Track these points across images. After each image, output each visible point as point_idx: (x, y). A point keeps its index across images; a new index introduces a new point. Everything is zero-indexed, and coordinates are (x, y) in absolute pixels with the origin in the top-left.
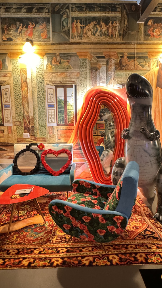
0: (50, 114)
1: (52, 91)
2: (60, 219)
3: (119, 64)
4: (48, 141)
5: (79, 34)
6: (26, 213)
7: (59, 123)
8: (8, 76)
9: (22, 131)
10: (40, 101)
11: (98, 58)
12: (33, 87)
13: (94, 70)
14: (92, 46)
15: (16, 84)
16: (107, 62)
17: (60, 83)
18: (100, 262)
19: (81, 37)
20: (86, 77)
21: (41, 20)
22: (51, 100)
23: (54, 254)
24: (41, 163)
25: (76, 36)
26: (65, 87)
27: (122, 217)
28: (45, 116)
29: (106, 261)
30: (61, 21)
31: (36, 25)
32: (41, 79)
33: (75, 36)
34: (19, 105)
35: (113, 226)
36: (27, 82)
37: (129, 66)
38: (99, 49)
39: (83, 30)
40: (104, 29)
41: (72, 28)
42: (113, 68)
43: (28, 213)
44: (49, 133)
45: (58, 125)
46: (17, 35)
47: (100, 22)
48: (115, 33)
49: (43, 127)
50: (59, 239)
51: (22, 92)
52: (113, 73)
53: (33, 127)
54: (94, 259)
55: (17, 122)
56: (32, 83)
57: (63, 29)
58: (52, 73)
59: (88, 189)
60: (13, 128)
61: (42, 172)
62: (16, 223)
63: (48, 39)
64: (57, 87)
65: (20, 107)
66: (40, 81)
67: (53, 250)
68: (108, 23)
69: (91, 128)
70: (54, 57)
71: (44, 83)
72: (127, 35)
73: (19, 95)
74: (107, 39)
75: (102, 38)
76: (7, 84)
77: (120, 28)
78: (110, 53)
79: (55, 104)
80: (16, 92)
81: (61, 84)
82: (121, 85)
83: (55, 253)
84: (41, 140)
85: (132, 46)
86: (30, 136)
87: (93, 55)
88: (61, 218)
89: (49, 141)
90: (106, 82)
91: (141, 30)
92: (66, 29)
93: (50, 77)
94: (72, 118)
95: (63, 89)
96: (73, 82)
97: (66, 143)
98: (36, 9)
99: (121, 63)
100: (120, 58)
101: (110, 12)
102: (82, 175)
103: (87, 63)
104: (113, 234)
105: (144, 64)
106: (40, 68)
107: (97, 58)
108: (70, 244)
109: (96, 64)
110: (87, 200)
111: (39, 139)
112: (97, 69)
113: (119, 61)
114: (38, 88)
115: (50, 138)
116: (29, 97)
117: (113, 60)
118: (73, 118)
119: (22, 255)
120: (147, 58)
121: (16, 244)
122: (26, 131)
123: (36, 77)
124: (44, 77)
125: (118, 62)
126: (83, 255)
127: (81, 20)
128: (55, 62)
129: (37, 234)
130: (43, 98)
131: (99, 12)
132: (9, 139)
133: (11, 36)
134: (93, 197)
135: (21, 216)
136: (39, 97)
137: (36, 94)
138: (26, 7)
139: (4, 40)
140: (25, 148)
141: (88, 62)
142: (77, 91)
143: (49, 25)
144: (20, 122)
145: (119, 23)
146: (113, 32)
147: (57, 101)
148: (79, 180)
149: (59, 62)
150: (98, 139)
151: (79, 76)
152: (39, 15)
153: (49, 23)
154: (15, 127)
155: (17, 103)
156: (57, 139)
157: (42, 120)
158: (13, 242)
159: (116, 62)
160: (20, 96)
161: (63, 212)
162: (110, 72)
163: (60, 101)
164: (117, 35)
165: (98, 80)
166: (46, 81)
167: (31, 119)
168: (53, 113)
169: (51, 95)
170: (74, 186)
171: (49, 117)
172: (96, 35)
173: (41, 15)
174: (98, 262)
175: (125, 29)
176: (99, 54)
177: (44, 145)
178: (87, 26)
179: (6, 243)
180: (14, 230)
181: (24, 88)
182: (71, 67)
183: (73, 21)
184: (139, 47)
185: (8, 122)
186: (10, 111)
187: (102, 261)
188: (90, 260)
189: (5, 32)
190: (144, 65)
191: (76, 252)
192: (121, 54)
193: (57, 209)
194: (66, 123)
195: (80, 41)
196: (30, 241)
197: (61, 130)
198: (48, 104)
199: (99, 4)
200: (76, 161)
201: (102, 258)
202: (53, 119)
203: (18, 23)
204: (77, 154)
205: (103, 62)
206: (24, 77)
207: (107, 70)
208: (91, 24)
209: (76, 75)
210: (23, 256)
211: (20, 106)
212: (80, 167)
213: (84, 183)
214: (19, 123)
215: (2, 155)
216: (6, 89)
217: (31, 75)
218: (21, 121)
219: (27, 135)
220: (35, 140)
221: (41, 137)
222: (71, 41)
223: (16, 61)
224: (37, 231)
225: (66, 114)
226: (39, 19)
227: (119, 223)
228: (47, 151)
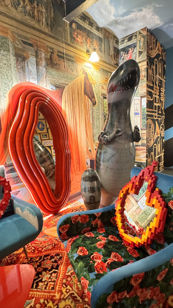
13: (20, 59)
14: (14, 23)
16: (37, 53)
20: (9, 65)
37: (60, 66)
38: (24, 31)
40: (28, 8)
42: (44, 63)
48: (42, 19)
52: (44, 69)
68: (32, 2)
77: (46, 15)
78: (38, 43)
82: (54, 86)
90: (38, 79)
99: (52, 59)
100: (50, 54)
103: (9, 45)
105: (73, 68)
107: (22, 43)
109: (23, 51)
112: (24, 58)
117: (43, 53)
145: (45, 10)
146: (40, 16)
162: (41, 68)
164: (45, 23)
165: (27, 73)
172: (18, 10)
175: (52, 21)
176: (26, 38)
192: (50, 48)
205: (31, 51)
207: (38, 64)
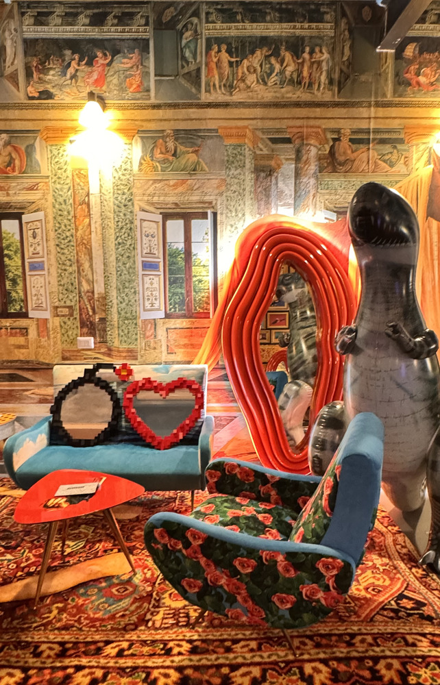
0: (147, 288)
1: (153, 228)
2: (173, 565)
3: (327, 159)
4: (142, 356)
5: (224, 80)
6: (84, 547)
7: (170, 310)
8: (40, 189)
9: (75, 332)
10: (123, 252)
11: (273, 143)
12: (103, 217)
13: (263, 175)
14: (258, 112)
15: (60, 210)
16: (298, 152)
17: (174, 207)
18: (280, 680)
19: (230, 88)
20: (241, 191)
21: (127, 45)
22: (150, 250)
23: (157, 657)
24: (123, 416)
25: (217, 86)
26: (187, 217)
27: (339, 560)
28: (135, 292)
29: (294, 678)
30: (177, 49)
31: (115, 58)
32: (124, 197)
33: (214, 85)
34: (68, 263)
35: (315, 585)
36: (88, 205)
37: (356, 163)
38: (276, 119)
39: (235, 72)
40: (290, 69)
41: (207, 65)
42: (313, 167)
43: (87, 547)
44: (145, 336)
45: (168, 316)
46: (65, 83)
47: (279, 50)
48: (319, 78)
49: (130, 321)
50: (171, 618)
51: (77, 230)
52: (312, 181)
53: (103, 320)
54: (264, 672)
55: (61, 307)
56: (103, 208)
57: (183, 67)
58: (155, 181)
59: (247, 487)
60: (51, 323)
61: (126, 437)
62: (58, 572)
63: (146, 94)
64: (166, 216)
65: (70, 270)
66: (123, 201)
67: (156, 647)
68: (300, 53)
69: (255, 323)
70: (161, 140)
71: (133, 207)
72: (349, 82)
73: (68, 239)
74: (298, 93)
75: (283, 90)
76: (37, 208)
77: (330, 64)
78: (305, 130)
79: (162, 260)
80: (60, 231)
81: (178, 210)
82: (335, 212)
83: (159, 655)
84: (124, 354)
85: (364, 112)
86: (95, 343)
87: (261, 135)
88: (178, 562)
89: (144, 358)
90: (295, 205)
91: (385, 70)
92: (192, 67)
93: (148, 192)
94: (204, 299)
95: (182, 222)
96: (206, 205)
97: (189, 363)
98: (115, 17)
99: (334, 154)
100: (331, 143)
101: (306, 25)
102: (230, 447)
103: (245, 156)
104: (314, 607)
105: (394, 157)
106: (123, 168)
107: (270, 143)
108: (200, 630)
109: (270, 157)
110: (245, 513)
111: (119, 351)
112: (270, 171)
113: (328, 150)
114: (117, 219)
115: (147, 348)
116: (93, 244)
117: (312, 147)
118: (208, 297)
119: (72, 659)
120: (401, 141)
121: (58, 629)
122: (85, 330)
123: (112, 191)
124: (134, 190)
125: (327, 152)
126: (234, 662)
127: (231, 44)
128: (161, 153)
129: (113, 604)
130: (130, 245)
131: (277, 25)
132: (41, 351)
133: (49, 87)
134: (259, 507)
135: (70, 555)
136: (119, 244)
137: (113, 236)
138: (89, 12)
139: (30, 95)
140: (82, 375)
141: (247, 153)
142: (219, 227)
143: (148, 58)
144: (70, 307)
145: (329, 53)
146: (314, 74)
147: (167, 255)
148: (224, 462)
149: (173, 152)
150: (272, 353)
151: (224, 188)
152: (120, 32)
153: (149, 53)
154: (57, 321)
155: (63, 258)
156: (165, 353)
157: (127, 302)
158: (50, 622)
159: (320, 152)
160: (70, 241)
161: (180, 546)
162: (305, 180)
163: (174, 255)
164: (324, 84)
165: (273, 199)
166: (139, 200)
167: (99, 301)
168: (155, 285)
169: (150, 238)
170: (211, 477)
171: (146, 295)
172: (269, 84)
173: (128, 32)
174: (275, 680)
175: (344, 69)
176: (278, 131)
177: (132, 367)
178: (245, 61)
179: (30, 627)
180: (52, 590)
181: (81, 219)
182: (204, 165)
183: (209, 48)
184: (380, 115)
185: (38, 307)
186: (43, 278)
187: (284, 679)
188: (252, 675)
189: (35, 76)
190: (393, 160)
191: (214, 652)
192: (333, 131)
193: (167, 539)
194: (189, 310)
195: (227, 98)
196: (94, 620)
197: (175, 328)
198: (143, 261)
199: (278, 3)
200: (216, 411)
201: (285, 671)
202: (156, 299)
203: (68, 53)
204: (216, 393)
205: (287, 151)
206: (81, 191)
207: (298, 174)
208: (255, 55)
209: (215, 186)
210: (76, 663)
211: (71, 266)
212: (224, 426)
213: (237, 470)
214: (66, 311)
215: (21, 392)
216: (35, 223)
217: (101, 185)
218: (73, 304)
219: (88, 342)
220: (109, 355)
221: (124, 346)
222: (205, 97)
223: (61, 151)
224: (112, 595)
225: (190, 287)
226: (122, 43)
227: (332, 576)
228: (140, 384)
